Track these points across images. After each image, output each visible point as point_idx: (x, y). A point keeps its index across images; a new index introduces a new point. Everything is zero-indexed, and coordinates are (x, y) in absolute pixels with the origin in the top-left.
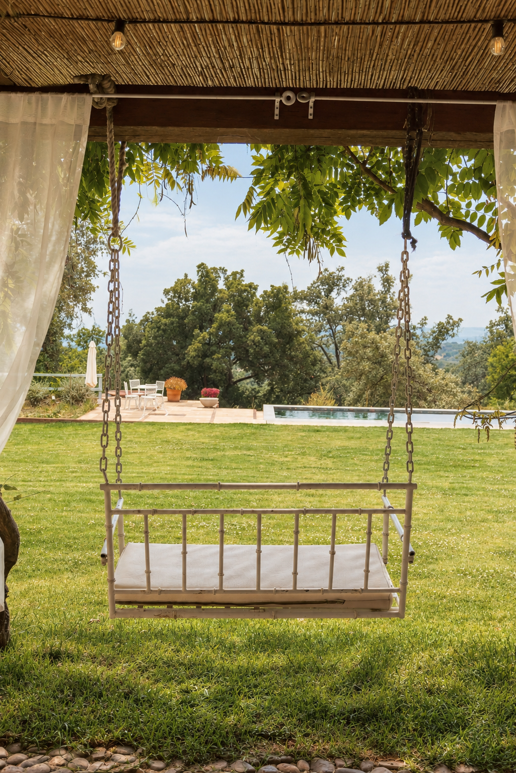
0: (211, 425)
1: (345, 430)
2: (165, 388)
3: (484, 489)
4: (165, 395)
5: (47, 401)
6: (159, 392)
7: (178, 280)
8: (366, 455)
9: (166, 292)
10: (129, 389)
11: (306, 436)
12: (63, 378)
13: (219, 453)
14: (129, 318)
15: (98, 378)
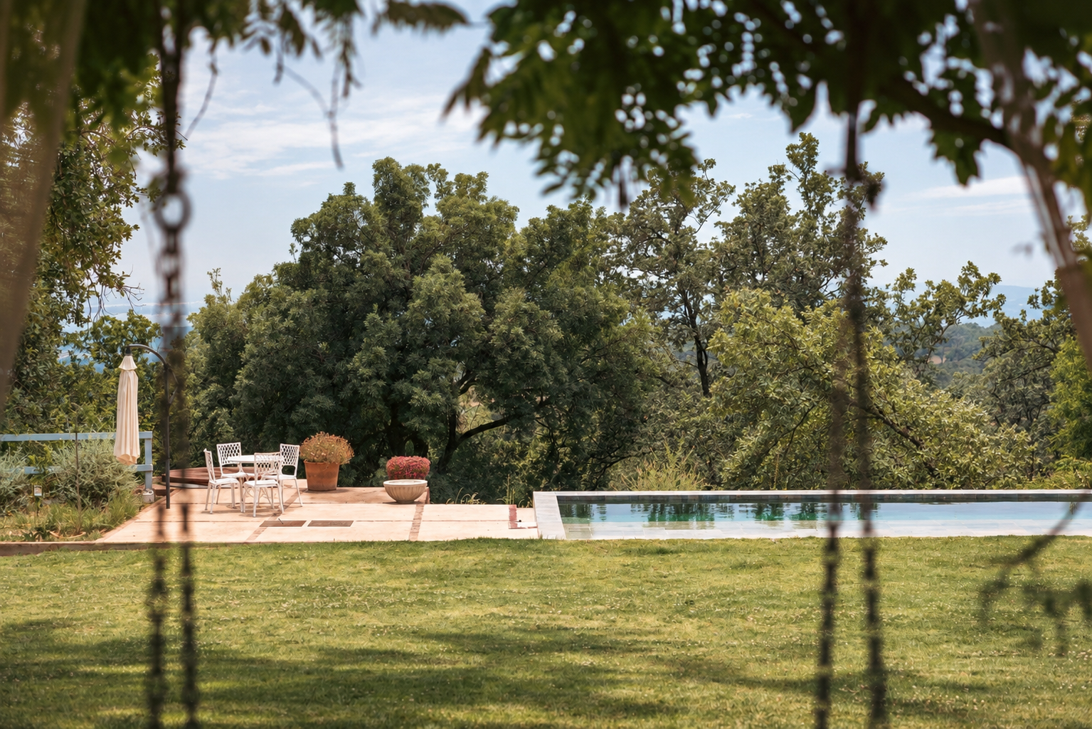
0: (413, 547)
1: (727, 547)
2: (301, 461)
3: (1051, 686)
4: (301, 475)
5: (22, 498)
6: (288, 470)
7: (331, 198)
8: (774, 607)
9: (299, 228)
10: (216, 464)
11: (633, 566)
12: (60, 443)
13: (432, 614)
14: (212, 292)
15: (142, 442)
